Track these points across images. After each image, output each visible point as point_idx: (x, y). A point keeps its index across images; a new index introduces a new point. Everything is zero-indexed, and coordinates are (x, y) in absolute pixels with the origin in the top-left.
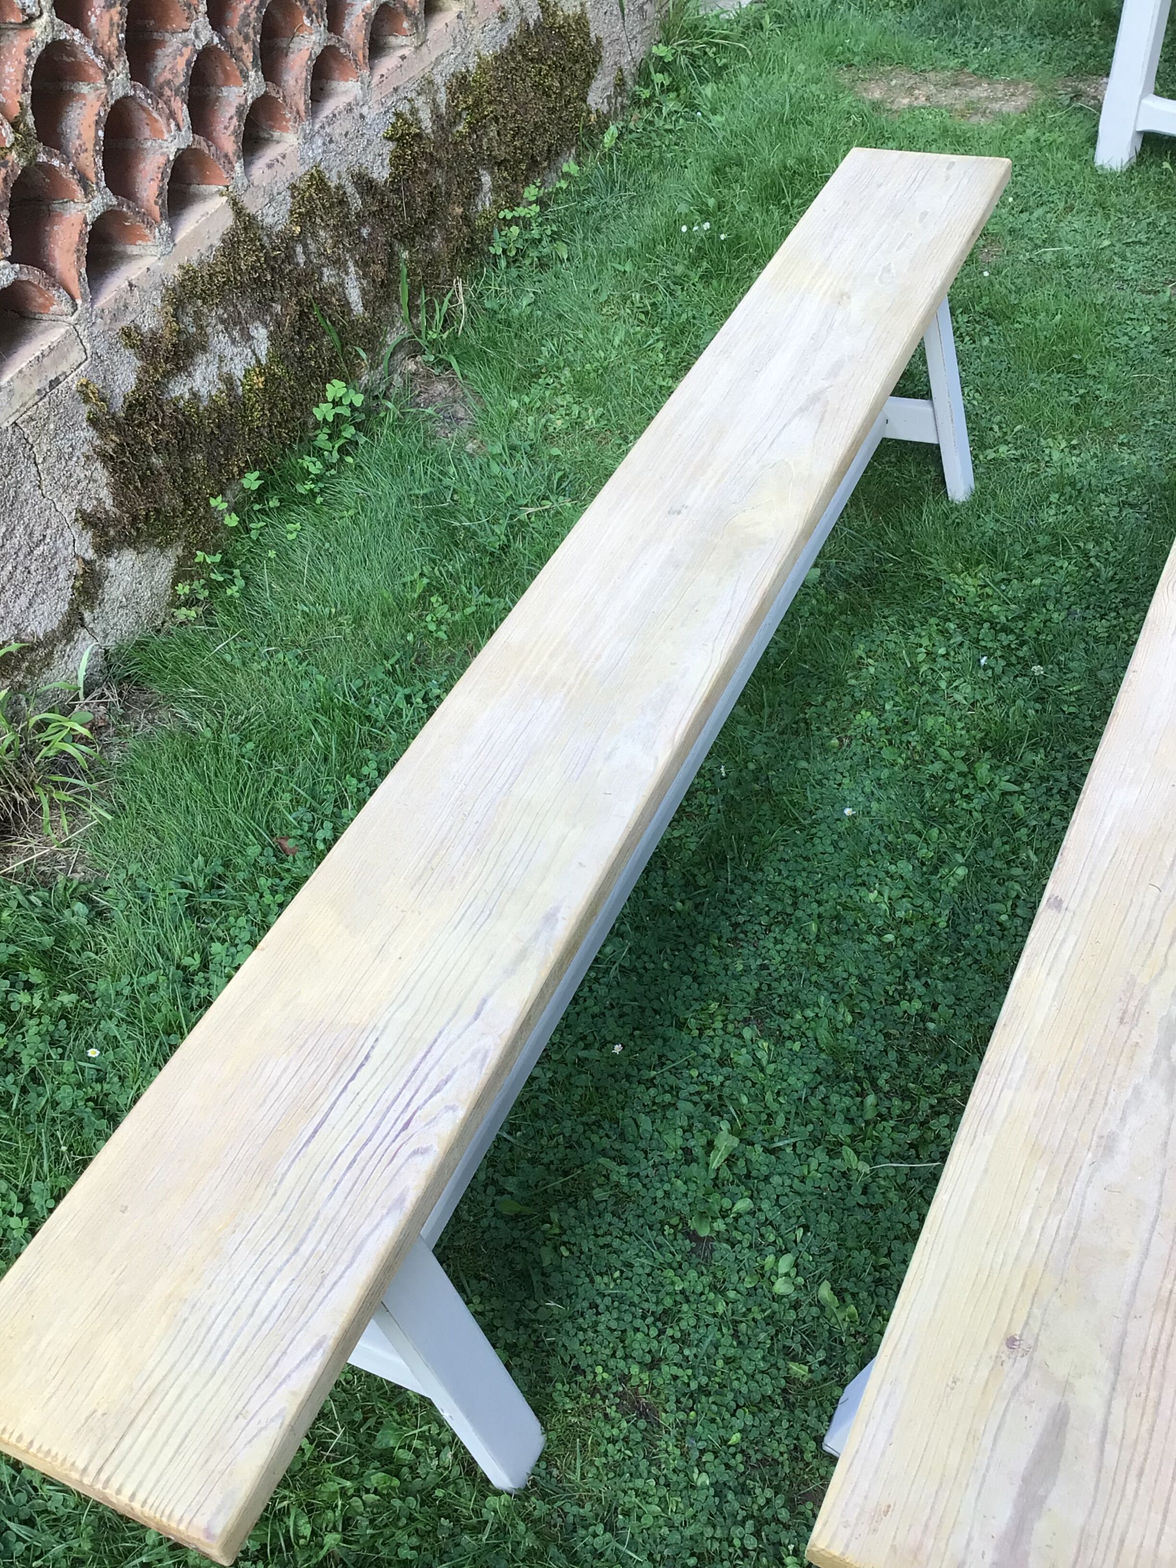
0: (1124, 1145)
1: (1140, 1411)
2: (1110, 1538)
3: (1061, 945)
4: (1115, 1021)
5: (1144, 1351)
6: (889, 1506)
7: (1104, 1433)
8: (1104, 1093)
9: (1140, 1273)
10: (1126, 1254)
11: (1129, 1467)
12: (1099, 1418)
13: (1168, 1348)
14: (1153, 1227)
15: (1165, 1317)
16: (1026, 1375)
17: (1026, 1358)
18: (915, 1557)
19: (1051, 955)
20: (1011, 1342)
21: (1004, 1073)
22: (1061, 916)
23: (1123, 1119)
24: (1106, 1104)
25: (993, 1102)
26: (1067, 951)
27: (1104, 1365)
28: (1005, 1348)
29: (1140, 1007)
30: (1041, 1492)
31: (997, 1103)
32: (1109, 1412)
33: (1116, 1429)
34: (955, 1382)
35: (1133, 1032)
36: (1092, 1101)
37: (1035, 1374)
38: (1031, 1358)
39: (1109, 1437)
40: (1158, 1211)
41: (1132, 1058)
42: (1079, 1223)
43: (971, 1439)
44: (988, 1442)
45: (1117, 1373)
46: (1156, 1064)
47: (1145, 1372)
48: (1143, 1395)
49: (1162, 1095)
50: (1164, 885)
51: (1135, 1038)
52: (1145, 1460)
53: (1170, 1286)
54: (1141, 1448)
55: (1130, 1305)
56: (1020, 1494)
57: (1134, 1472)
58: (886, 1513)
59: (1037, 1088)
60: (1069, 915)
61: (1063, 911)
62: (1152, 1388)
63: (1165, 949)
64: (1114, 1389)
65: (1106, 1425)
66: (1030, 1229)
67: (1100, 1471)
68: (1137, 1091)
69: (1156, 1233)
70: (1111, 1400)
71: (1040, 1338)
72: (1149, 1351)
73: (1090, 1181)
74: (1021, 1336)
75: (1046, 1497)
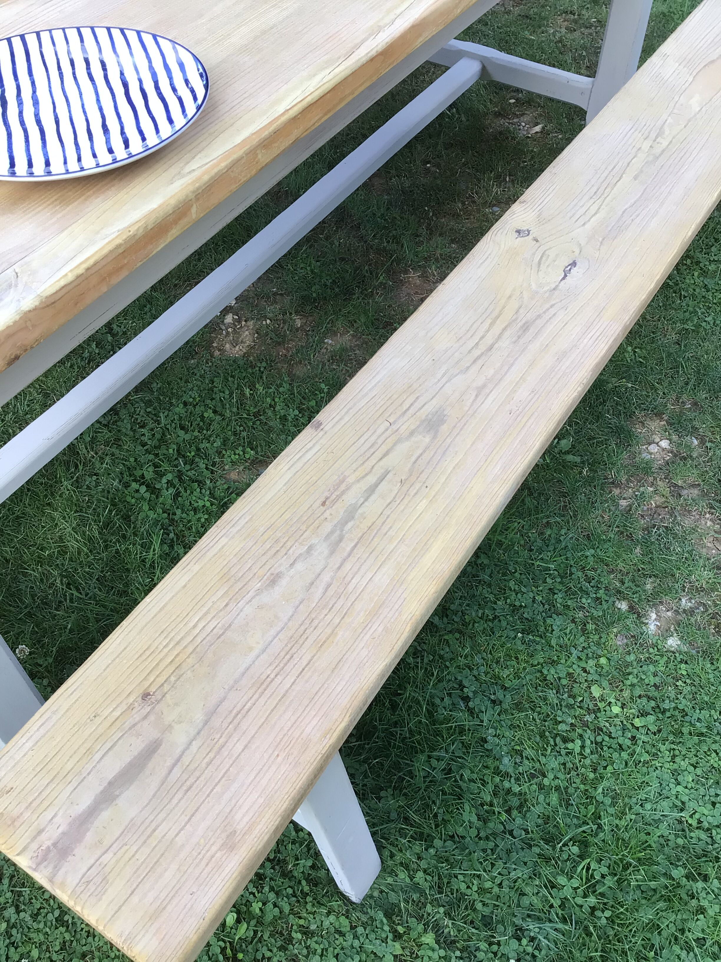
0: (284, 582)
1: (208, 750)
2: (146, 828)
3: (307, 451)
4: (319, 502)
5: (231, 712)
6: (12, 788)
7: (178, 760)
8: (288, 547)
9: (254, 662)
10: (251, 649)
11: (182, 785)
12: (178, 751)
13: (247, 712)
14: (277, 635)
15: (256, 692)
16: (145, 717)
17: (149, 708)
18: (13, 822)
19: (297, 457)
20: (146, 696)
21: (228, 527)
22: (316, 433)
23: (292, 565)
24: (286, 554)
25: (211, 544)
26: (309, 456)
27: (199, 717)
28: (140, 699)
29: (339, 497)
30: (117, 793)
31: (213, 546)
32: (187, 748)
33: (186, 760)
34: (95, 716)
35: (327, 511)
36: (278, 551)
37: (152, 718)
38: (154, 708)
39: (179, 763)
40: (286, 624)
41: (318, 527)
42: (230, 625)
43: (88, 753)
44: (97, 757)
45: (206, 723)
46: (332, 532)
47: (225, 725)
48: (216, 740)
49: (326, 552)
50: (395, 422)
51: (327, 514)
52: (196, 781)
53: (269, 673)
54: (197, 774)
55: (236, 682)
56: (102, 792)
57: (185, 788)
58: (8, 792)
59: (244, 539)
60: (322, 433)
61: (318, 431)
62: (224, 736)
63: (375, 462)
64: (198, 733)
65: (181, 757)
66: (195, 627)
67: (162, 784)
68: (310, 549)
69: (277, 638)
70: (193, 740)
71: (167, 695)
72: (235, 711)
73: (250, 601)
74: (154, 693)
75: (118, 796)
